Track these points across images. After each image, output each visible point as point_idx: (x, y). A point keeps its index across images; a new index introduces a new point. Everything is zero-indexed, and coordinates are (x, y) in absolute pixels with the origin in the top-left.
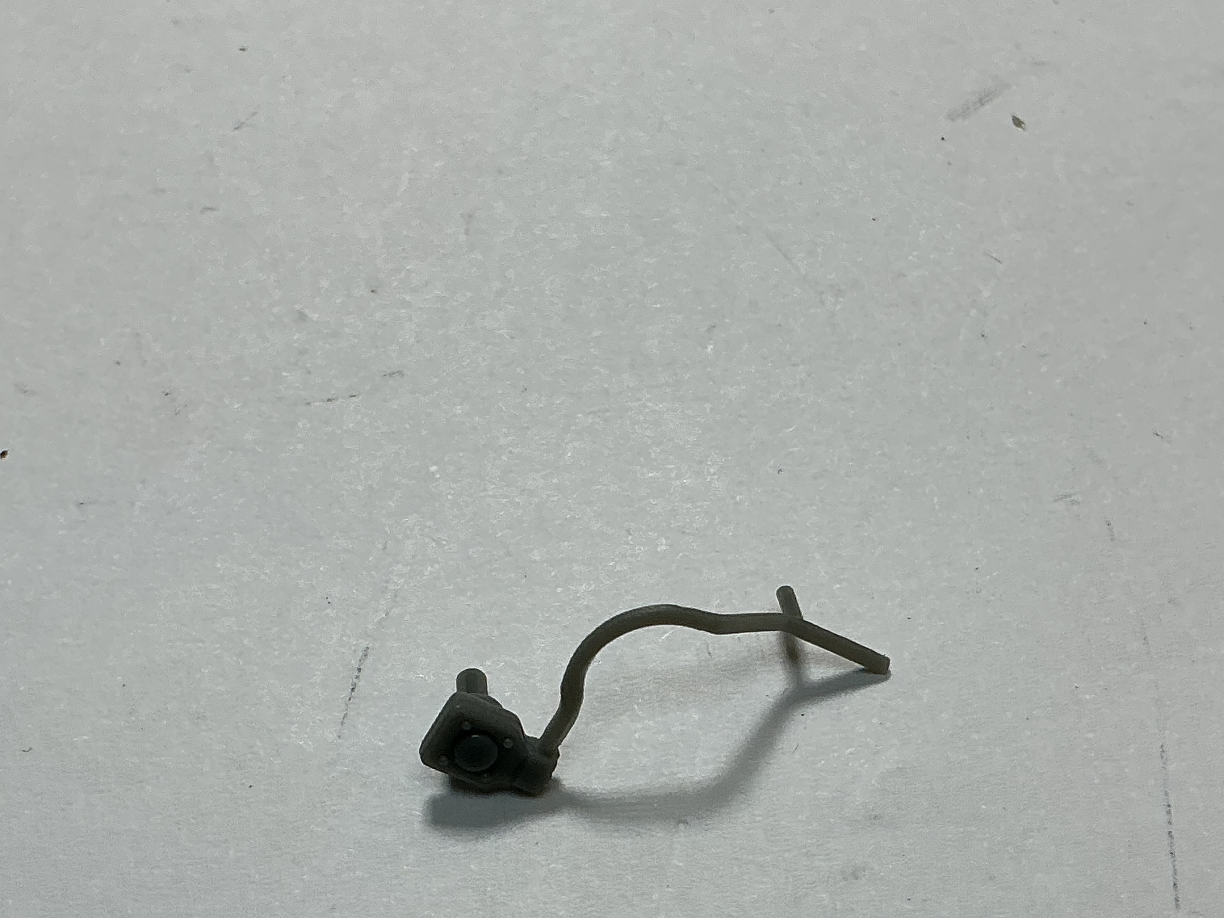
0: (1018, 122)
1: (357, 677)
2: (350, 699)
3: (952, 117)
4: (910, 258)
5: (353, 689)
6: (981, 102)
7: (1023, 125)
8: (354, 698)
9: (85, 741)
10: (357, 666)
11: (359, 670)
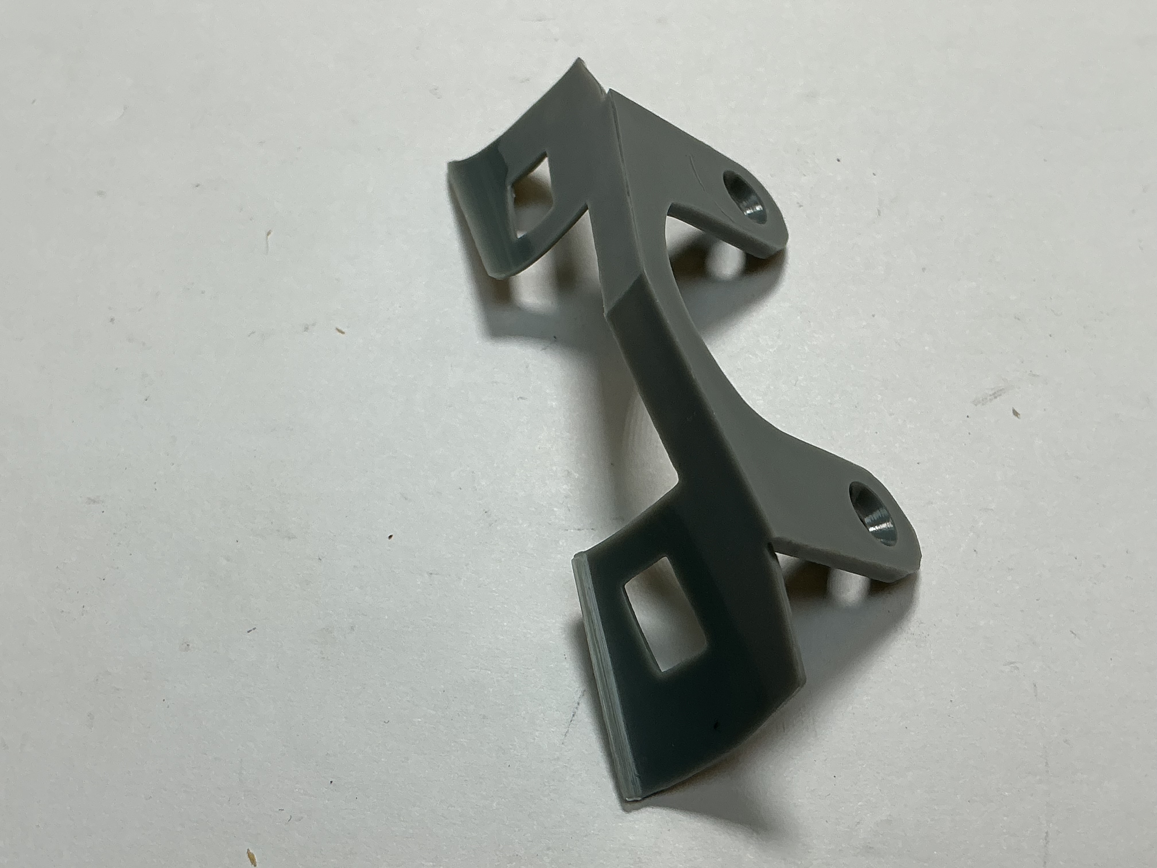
0: (1015, 413)
1: (577, 708)
2: (571, 721)
3: (976, 403)
4: (938, 492)
5: (573, 715)
6: (995, 395)
7: (1019, 416)
8: (573, 721)
9: (419, 721)
10: (578, 701)
11: (579, 704)
